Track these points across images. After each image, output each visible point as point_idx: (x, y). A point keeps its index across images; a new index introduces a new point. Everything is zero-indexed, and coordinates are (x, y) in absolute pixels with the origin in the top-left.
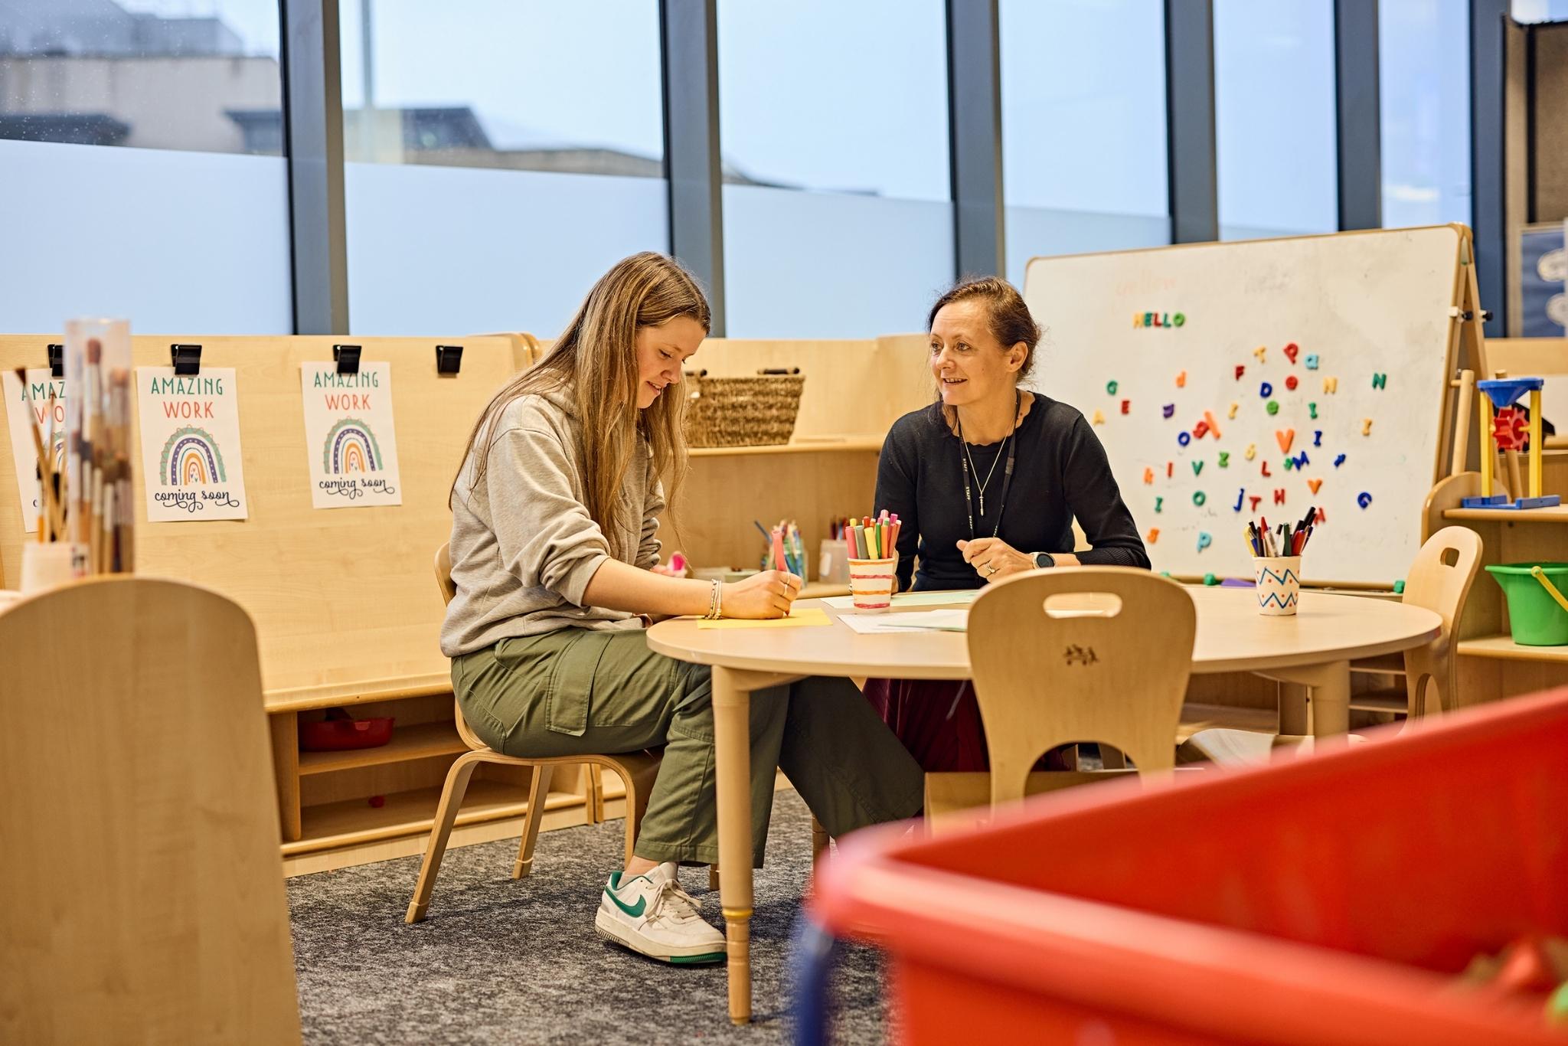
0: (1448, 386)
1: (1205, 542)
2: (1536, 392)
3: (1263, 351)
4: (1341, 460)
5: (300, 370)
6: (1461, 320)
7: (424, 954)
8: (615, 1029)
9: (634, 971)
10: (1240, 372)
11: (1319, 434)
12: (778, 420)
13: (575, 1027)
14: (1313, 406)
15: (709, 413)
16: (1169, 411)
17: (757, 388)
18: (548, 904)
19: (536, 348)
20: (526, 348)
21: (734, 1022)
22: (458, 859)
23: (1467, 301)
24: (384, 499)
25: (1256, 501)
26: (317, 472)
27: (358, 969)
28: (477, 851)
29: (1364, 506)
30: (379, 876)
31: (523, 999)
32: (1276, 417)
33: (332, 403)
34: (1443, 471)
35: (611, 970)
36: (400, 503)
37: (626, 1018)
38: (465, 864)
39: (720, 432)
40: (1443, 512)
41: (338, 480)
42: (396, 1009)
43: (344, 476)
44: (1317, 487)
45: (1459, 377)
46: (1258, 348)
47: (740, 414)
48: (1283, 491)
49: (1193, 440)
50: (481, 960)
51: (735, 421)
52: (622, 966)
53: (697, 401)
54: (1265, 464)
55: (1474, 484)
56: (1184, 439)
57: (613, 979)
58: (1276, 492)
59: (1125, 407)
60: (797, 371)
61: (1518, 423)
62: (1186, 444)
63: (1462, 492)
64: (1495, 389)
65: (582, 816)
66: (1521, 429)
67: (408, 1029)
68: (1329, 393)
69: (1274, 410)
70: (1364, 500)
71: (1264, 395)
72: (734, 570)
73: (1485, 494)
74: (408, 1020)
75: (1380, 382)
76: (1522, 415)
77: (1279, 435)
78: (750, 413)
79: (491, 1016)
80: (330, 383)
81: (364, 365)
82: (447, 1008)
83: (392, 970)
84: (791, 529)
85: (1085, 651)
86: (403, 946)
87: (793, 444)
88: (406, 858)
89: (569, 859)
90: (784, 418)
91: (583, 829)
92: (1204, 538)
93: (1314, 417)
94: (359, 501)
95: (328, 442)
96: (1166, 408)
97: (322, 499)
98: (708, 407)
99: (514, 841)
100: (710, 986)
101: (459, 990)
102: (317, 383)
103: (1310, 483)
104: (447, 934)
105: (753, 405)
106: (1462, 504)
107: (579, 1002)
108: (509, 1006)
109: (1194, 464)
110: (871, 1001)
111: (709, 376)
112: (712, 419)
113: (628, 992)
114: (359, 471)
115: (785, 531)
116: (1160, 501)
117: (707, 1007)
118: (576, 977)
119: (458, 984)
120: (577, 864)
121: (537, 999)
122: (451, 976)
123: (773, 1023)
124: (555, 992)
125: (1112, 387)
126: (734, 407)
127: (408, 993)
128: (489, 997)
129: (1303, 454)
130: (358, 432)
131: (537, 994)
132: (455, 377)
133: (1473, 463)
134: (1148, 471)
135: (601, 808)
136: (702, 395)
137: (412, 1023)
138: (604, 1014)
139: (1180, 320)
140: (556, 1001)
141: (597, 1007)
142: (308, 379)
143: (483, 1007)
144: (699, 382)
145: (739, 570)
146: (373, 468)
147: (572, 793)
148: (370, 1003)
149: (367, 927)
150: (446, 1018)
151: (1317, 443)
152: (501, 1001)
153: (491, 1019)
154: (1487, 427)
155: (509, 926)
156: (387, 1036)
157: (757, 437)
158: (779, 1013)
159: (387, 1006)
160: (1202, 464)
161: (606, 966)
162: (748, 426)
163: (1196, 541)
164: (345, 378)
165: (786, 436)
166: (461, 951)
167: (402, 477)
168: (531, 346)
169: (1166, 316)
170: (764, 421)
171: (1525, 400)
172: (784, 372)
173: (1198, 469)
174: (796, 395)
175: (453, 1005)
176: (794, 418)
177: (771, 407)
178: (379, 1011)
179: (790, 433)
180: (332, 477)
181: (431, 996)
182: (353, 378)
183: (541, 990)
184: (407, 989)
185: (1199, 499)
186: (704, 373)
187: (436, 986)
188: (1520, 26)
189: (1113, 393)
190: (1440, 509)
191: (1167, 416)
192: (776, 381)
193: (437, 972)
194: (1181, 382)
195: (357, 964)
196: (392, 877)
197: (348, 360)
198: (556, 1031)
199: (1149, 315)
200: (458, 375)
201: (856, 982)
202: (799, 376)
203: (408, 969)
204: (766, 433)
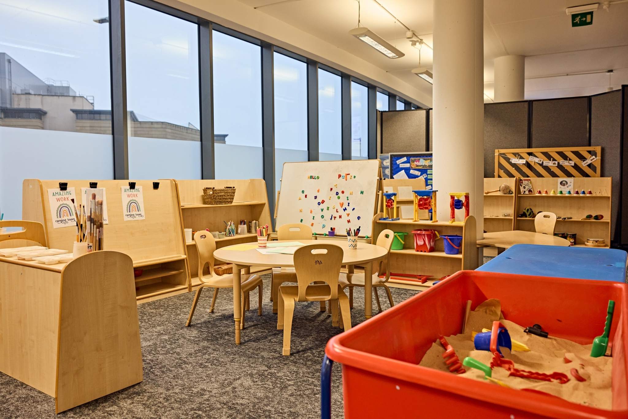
0: (377, 194)
1: (324, 226)
2: (395, 196)
3: (337, 185)
4: (354, 209)
5: (121, 188)
6: (379, 180)
7: (158, 329)
8: (209, 347)
9: (210, 331)
10: (331, 189)
11: (349, 203)
12: (230, 198)
13: (200, 347)
14: (348, 197)
15: (215, 197)
16: (316, 197)
17: (225, 191)
18: (184, 314)
19: (176, 182)
20: (174, 182)
21: (237, 344)
22: (159, 302)
23: (380, 176)
24: (141, 218)
25: (335, 217)
26: (125, 212)
27: (143, 334)
28: (163, 300)
29: (359, 219)
30: (141, 308)
31: (185, 340)
32: (340, 199)
33: (129, 196)
34: (376, 212)
35: (204, 332)
36: (145, 219)
37: (211, 344)
38: (161, 304)
39: (217, 201)
40: (376, 221)
41: (130, 214)
42: (155, 344)
43: (131, 213)
44: (348, 215)
45: (379, 192)
46: (335, 184)
47: (221, 197)
48: (341, 216)
49: (321, 204)
50: (172, 330)
51: (221, 199)
52: (207, 330)
53: (212, 194)
54: (337, 210)
55: (382, 215)
56: (319, 204)
57: (205, 334)
58: (339, 216)
59: (306, 196)
60: (234, 187)
61: (392, 202)
62: (319, 205)
63: (380, 217)
64: (387, 195)
65: (187, 290)
66: (392, 204)
67: (160, 350)
68: (351, 195)
69: (339, 198)
70: (359, 218)
71: (337, 195)
72: (220, 232)
73: (384, 217)
74: (159, 347)
75: (362, 193)
76: (392, 201)
77: (340, 203)
78: (224, 197)
79: (179, 345)
80: (128, 191)
81: (136, 187)
82: (168, 344)
83: (151, 334)
84: (232, 223)
85: (320, 261)
86: (153, 327)
87: (233, 204)
88: (147, 303)
89: (186, 302)
90: (231, 198)
91: (187, 294)
92: (324, 225)
93: (348, 200)
94: (135, 219)
95: (128, 205)
96: (315, 197)
97: (126, 219)
98: (215, 196)
99: (172, 297)
100: (228, 335)
101: (169, 338)
102: (125, 191)
103: (347, 214)
104: (162, 323)
105: (225, 195)
106: (380, 220)
107: (199, 341)
108: (182, 342)
109: (321, 209)
110: (266, 337)
111: (215, 189)
112: (216, 198)
113: (210, 337)
114: (135, 212)
115: (231, 223)
116: (314, 217)
117: (229, 341)
118: (196, 334)
119: (169, 337)
120: (188, 303)
121: (189, 340)
122: (166, 335)
123: (246, 344)
124: (193, 338)
125: (303, 192)
126: (220, 196)
127: (157, 340)
128: (177, 340)
129: (345, 208)
130: (135, 203)
131: (188, 339)
132: (157, 189)
133: (382, 211)
134: (311, 210)
135: (191, 289)
136: (213, 193)
137: (160, 348)
138: (206, 344)
139: (318, 178)
140: (193, 341)
141: (203, 342)
142: (123, 190)
143: (176, 343)
144: (212, 190)
145: (221, 232)
146: (138, 211)
147: (184, 285)
148: (148, 343)
149: (142, 322)
150: (168, 346)
151: (348, 205)
152: (180, 341)
153: (179, 346)
154: (385, 204)
155: (177, 321)
156: (155, 352)
157: (225, 202)
158: (246, 342)
159: (153, 344)
160: (323, 209)
161: (203, 331)
162: (223, 200)
163: (322, 226)
164: (132, 190)
165: (231, 202)
166: (167, 328)
167: (145, 213)
168: (175, 182)
169: (315, 177)
170: (227, 199)
171: (393, 198)
172: (231, 188)
173: (322, 210)
174: (234, 193)
175: (169, 343)
176: (233, 198)
177: (228, 196)
178: (151, 345)
179: (232, 201)
180: (129, 213)
181: (163, 341)
182: (134, 190)
183: (189, 338)
184: (156, 339)
185: (322, 217)
186: (214, 188)
187: (163, 338)
188: (380, 111)
189: (303, 193)
190: (375, 221)
191: (315, 198)
192: (230, 190)
193: (162, 334)
194: (318, 191)
195: (142, 332)
196: (145, 308)
197: (132, 186)
198: (196, 349)
199: (311, 176)
200: (158, 189)
201: (262, 333)
202: (235, 189)
203: (155, 333)
204: (227, 201)
